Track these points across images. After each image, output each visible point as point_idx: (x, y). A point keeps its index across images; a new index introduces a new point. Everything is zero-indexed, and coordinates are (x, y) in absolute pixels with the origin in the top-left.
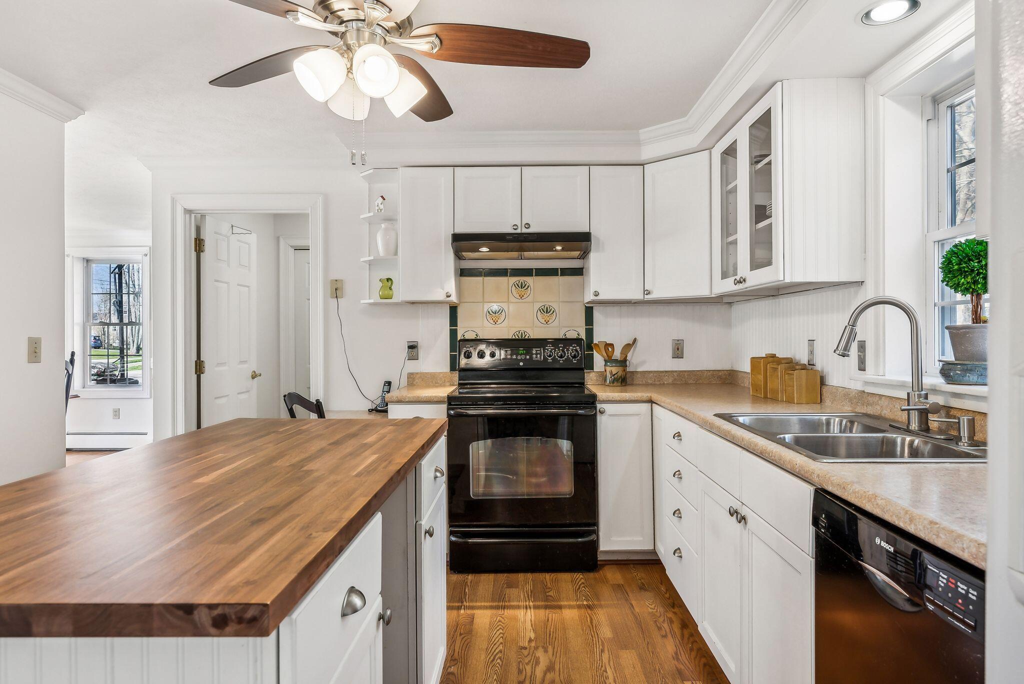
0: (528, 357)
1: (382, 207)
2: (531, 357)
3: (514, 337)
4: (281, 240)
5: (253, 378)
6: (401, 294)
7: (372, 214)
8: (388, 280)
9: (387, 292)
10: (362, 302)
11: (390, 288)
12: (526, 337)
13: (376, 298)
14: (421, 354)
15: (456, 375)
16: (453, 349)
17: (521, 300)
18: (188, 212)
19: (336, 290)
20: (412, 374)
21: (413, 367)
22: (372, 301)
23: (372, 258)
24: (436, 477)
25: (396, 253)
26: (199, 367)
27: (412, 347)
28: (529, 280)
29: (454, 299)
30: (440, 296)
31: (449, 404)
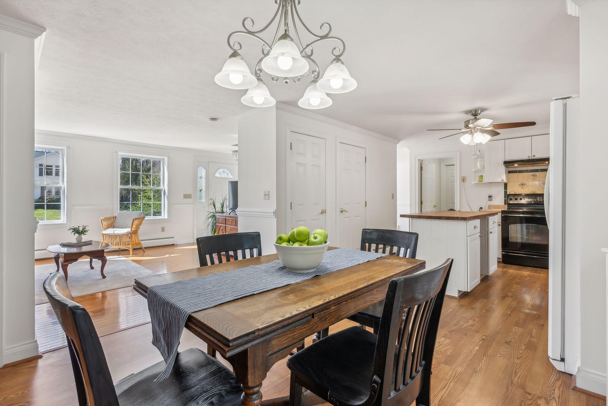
0: (536, 200)
1: (479, 154)
2: (537, 200)
3: (530, 193)
4: (441, 163)
5: (434, 207)
6: (486, 180)
7: (475, 157)
8: (481, 176)
9: (481, 180)
10: (472, 183)
11: (482, 179)
12: (536, 193)
13: (477, 182)
14: (493, 199)
15: (507, 206)
16: (505, 197)
17: (533, 181)
18: (419, 160)
19: (463, 180)
20: (490, 205)
21: (490, 203)
22: (476, 183)
23: (475, 170)
24: (493, 223)
25: (484, 168)
26: (421, 203)
27: (490, 197)
28: (537, 173)
29: (505, 181)
30: (499, 180)
31: (502, 213)
